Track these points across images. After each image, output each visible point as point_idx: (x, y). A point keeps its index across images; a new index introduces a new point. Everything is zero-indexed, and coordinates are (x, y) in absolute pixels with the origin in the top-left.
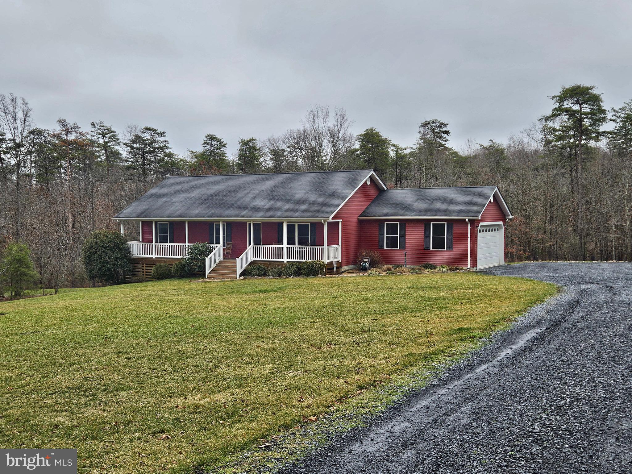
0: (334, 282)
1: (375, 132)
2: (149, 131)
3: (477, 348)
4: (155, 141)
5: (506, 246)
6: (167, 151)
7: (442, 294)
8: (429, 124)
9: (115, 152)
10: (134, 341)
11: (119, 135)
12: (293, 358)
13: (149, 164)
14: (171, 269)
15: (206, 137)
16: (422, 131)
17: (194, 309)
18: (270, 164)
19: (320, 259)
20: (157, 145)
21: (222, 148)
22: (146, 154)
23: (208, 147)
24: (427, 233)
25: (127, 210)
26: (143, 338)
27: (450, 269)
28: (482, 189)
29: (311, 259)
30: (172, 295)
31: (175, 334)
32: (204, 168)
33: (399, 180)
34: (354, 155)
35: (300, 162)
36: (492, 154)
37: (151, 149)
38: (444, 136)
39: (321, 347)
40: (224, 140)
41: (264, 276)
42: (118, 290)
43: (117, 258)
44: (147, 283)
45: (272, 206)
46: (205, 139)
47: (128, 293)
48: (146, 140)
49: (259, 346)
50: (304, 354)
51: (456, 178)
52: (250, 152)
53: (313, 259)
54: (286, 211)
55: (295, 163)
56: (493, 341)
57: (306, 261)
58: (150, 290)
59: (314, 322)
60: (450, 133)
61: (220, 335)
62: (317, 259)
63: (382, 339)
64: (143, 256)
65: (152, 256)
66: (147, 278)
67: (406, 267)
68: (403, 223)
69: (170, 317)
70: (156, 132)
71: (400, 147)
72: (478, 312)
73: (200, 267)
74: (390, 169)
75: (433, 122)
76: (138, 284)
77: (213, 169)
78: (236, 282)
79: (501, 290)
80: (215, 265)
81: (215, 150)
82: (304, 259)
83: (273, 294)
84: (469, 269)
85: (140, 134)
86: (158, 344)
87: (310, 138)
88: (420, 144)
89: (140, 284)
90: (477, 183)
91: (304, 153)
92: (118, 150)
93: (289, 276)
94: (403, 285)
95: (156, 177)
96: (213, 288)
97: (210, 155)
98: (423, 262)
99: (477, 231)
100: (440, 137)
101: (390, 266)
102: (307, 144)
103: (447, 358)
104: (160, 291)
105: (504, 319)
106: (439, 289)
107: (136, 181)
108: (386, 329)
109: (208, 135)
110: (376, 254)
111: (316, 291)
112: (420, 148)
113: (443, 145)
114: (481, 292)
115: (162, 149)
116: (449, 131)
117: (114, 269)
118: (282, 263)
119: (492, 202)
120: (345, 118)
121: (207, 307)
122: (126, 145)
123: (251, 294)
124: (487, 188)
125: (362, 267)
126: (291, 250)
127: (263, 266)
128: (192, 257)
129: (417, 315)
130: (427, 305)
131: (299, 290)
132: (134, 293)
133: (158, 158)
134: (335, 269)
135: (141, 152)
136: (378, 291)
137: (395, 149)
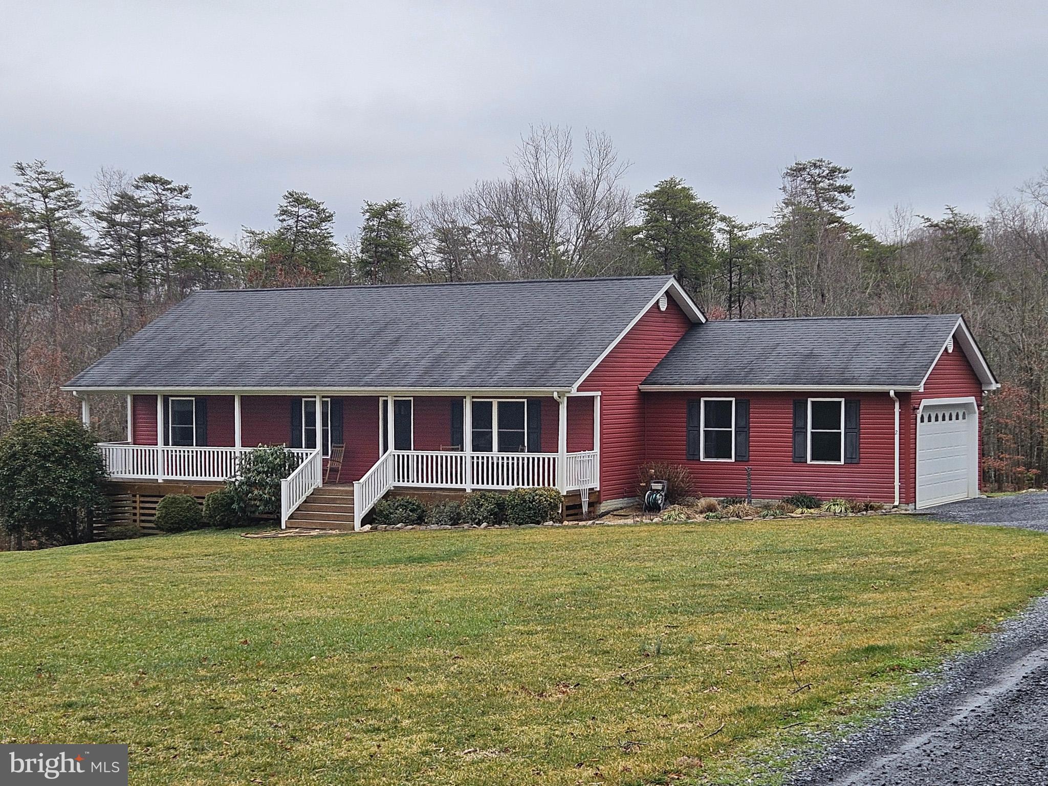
0: (583, 538)
1: (679, 187)
2: (151, 185)
3: (908, 694)
4: (165, 208)
5: (982, 454)
6: (195, 230)
7: (831, 567)
8: (804, 169)
9: (71, 231)
10: (106, 678)
11: (80, 194)
12: (476, 718)
13: (151, 261)
14: (200, 507)
15: (286, 197)
16: (788, 186)
17: (250, 603)
18: (436, 261)
19: (549, 485)
20: (169, 215)
21: (324, 224)
22: (145, 238)
23: (291, 222)
24: (800, 424)
25: (96, 369)
26: (127, 671)
27: (852, 508)
28: (928, 322)
29: (528, 485)
30: (200, 569)
31: (202, 661)
32: (281, 270)
33: (735, 299)
34: (632, 241)
35: (506, 256)
36: (952, 240)
37: (157, 226)
38: (840, 198)
39: (544, 691)
40: (328, 206)
41: (420, 524)
42: (73, 557)
43: (73, 480)
44: (143, 541)
45: (438, 359)
46: (284, 203)
47: (98, 565)
48: (143, 206)
49: (399, 690)
50: (503, 709)
51: (869, 294)
52: (387, 233)
53: (533, 484)
54: (472, 372)
55: (492, 259)
56: (945, 677)
57: (517, 490)
58: (149, 558)
59: (530, 633)
60: (853, 190)
61: (310, 663)
62: (544, 484)
63: (687, 672)
64: (136, 476)
65: (155, 477)
66: (144, 528)
67: (750, 502)
68: (744, 398)
69: (192, 620)
70: (169, 186)
71: (738, 222)
72: (914, 608)
73: (267, 502)
74: (714, 273)
75: (815, 165)
76: (122, 541)
77: (301, 272)
78: (353, 539)
79: (969, 556)
80: (303, 498)
81: (306, 228)
82: (513, 484)
83: (437, 567)
84: (896, 507)
85: (131, 191)
86: (161, 685)
87: (529, 200)
88: (784, 216)
89: (126, 543)
90: (917, 306)
91: (513, 236)
92: (78, 229)
93: (477, 524)
94: (742, 545)
95: (169, 290)
96: (298, 553)
97: (294, 241)
98: (792, 491)
99: (916, 419)
100: (832, 200)
101: (713, 500)
102: (523, 215)
103: (837, 718)
104: (172, 558)
105: (973, 626)
106: (826, 555)
107: (120, 301)
108: (698, 649)
109: (290, 194)
110: (682, 472)
111: (539, 558)
112: (784, 225)
113: (838, 220)
114: (922, 562)
115: (184, 225)
116: (850, 187)
117: (66, 508)
118: (461, 493)
119: (950, 351)
120: (610, 156)
121: (282, 597)
122: (99, 216)
123: (387, 566)
124: (938, 320)
125: (649, 503)
126: (483, 463)
127: (415, 500)
128: (249, 478)
129: (771, 617)
130: (797, 593)
131: (498, 558)
132: (113, 565)
133: (173, 246)
134: (585, 509)
135: (132, 232)
136: (684, 559)
137: (725, 228)
